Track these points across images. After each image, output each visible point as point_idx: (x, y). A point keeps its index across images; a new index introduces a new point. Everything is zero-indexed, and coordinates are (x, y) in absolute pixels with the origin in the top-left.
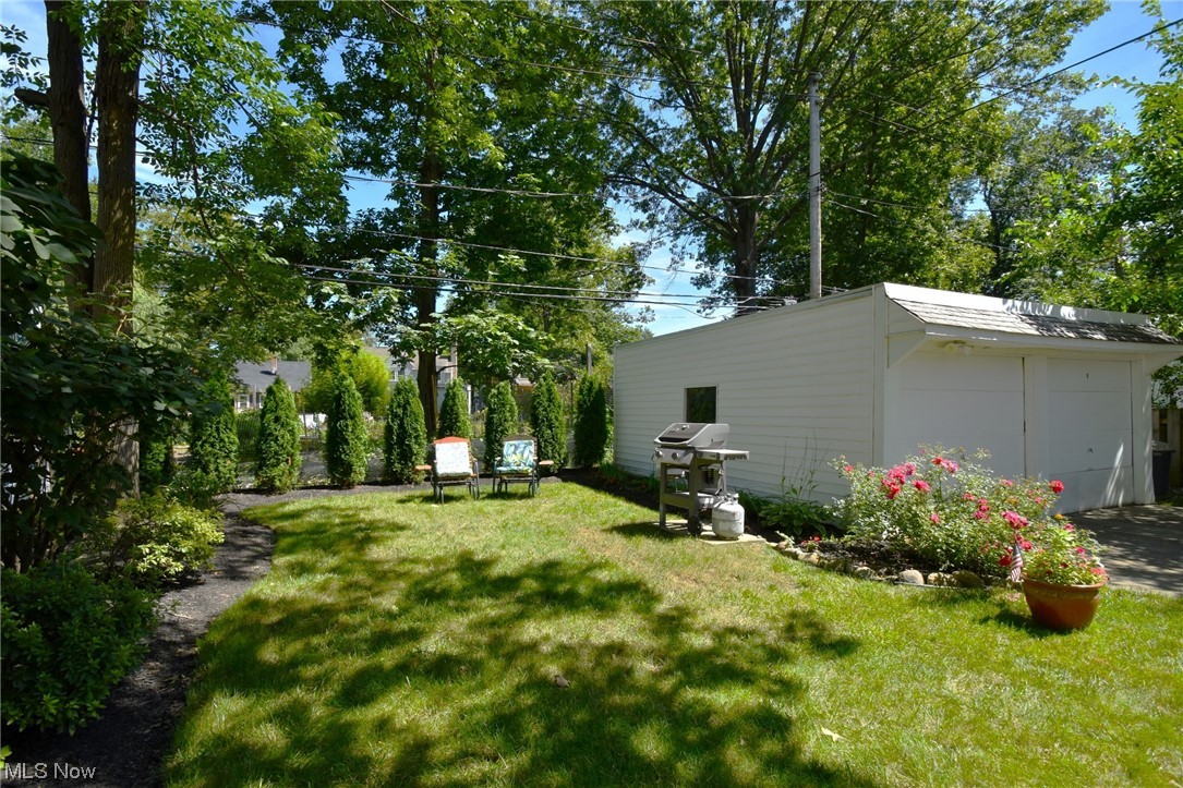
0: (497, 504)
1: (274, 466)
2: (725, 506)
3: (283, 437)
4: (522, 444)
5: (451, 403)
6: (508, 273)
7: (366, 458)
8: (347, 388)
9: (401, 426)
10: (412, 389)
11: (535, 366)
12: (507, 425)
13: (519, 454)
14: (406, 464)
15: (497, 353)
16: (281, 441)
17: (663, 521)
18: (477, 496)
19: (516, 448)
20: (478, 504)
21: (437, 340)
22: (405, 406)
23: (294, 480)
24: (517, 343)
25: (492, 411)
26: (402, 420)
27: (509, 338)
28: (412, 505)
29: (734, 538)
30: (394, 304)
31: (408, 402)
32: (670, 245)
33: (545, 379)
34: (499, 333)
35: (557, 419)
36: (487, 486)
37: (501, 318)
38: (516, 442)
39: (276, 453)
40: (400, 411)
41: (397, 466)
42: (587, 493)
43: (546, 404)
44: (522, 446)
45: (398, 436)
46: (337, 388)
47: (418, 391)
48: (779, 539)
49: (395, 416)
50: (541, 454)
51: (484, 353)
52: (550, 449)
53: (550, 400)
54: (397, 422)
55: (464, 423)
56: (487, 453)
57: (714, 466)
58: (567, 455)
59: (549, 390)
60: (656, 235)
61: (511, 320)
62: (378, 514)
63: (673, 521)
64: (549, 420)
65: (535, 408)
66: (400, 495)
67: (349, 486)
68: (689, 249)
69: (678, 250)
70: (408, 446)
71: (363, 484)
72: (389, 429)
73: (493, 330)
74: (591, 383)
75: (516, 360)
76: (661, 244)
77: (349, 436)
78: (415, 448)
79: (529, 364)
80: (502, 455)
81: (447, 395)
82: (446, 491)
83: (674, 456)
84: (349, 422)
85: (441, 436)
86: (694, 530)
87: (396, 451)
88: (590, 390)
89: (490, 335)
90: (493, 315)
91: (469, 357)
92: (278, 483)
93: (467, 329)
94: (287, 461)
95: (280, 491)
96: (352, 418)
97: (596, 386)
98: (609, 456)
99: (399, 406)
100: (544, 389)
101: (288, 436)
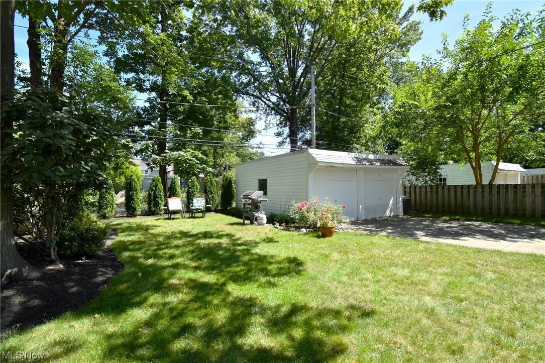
0: (191, 220)
1: (105, 209)
2: (260, 215)
3: (109, 198)
4: (200, 199)
5: (173, 185)
6: (195, 135)
7: (141, 206)
8: (134, 180)
9: (155, 194)
10: (159, 179)
11: (206, 171)
12: (195, 193)
13: (199, 203)
14: (157, 208)
15: (191, 166)
16: (108, 200)
17: (244, 222)
18: (184, 218)
19: (198, 201)
20: (184, 220)
21: (167, 160)
22: (156, 186)
23: (113, 214)
24: (199, 162)
25: (189, 188)
26: (155, 191)
27: (196, 160)
28: (160, 220)
29: (263, 225)
30: (150, 147)
31: (157, 185)
32: (265, 120)
33: (209, 176)
34: (192, 159)
35: (214, 191)
36: (188, 215)
37: (193, 153)
38: (198, 199)
39: (106, 204)
40: (154, 188)
41: (153, 209)
42: (224, 216)
43: (210, 185)
44: (200, 200)
45: (153, 197)
46: (130, 179)
47: (161, 180)
48: (275, 224)
49: (152, 190)
50: (207, 203)
51: (186, 166)
52: (211, 201)
53: (211, 184)
54: (153, 192)
55: (179, 192)
56: (187, 203)
57: (259, 204)
58: (218, 204)
59: (211, 180)
60: (259, 115)
61: (196, 154)
62: (149, 223)
63: (246, 222)
64: (211, 191)
65: (205, 187)
66: (155, 218)
67: (135, 216)
68: (272, 122)
69: (267, 122)
70: (157, 201)
71: (140, 215)
72: (149, 195)
73: (189, 157)
74: (227, 177)
75: (199, 169)
76: (261, 119)
77: (135, 198)
78: (160, 202)
79: (204, 170)
80: (192, 203)
81: (172, 182)
82: (172, 216)
83: (246, 201)
84: (135, 192)
85: (170, 197)
86: (252, 223)
87: (153, 203)
88: (226, 180)
89: (188, 159)
90: (189, 151)
91: (180, 167)
92: (107, 215)
93: (179, 157)
94: (110, 207)
95: (108, 218)
96: (136, 191)
97: (229, 178)
98: (234, 205)
99: (154, 186)
100: (209, 180)
101: (110, 198)
